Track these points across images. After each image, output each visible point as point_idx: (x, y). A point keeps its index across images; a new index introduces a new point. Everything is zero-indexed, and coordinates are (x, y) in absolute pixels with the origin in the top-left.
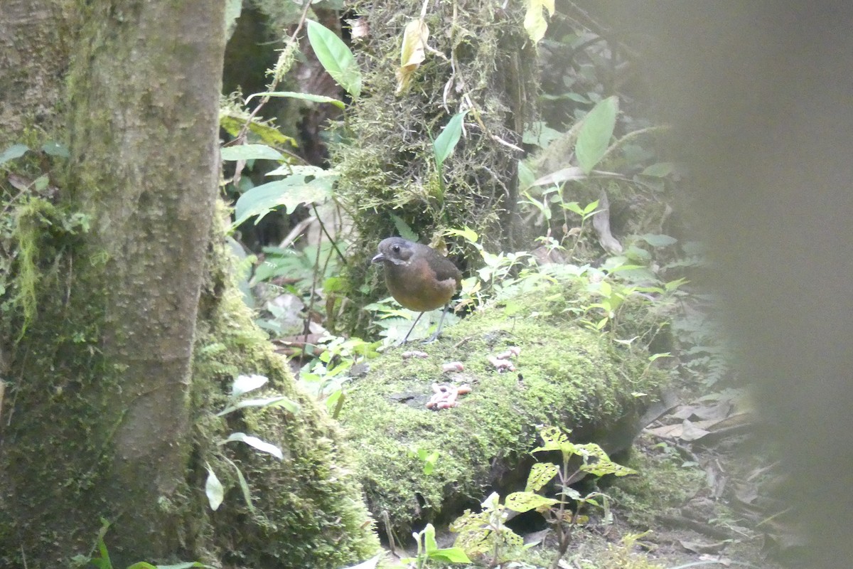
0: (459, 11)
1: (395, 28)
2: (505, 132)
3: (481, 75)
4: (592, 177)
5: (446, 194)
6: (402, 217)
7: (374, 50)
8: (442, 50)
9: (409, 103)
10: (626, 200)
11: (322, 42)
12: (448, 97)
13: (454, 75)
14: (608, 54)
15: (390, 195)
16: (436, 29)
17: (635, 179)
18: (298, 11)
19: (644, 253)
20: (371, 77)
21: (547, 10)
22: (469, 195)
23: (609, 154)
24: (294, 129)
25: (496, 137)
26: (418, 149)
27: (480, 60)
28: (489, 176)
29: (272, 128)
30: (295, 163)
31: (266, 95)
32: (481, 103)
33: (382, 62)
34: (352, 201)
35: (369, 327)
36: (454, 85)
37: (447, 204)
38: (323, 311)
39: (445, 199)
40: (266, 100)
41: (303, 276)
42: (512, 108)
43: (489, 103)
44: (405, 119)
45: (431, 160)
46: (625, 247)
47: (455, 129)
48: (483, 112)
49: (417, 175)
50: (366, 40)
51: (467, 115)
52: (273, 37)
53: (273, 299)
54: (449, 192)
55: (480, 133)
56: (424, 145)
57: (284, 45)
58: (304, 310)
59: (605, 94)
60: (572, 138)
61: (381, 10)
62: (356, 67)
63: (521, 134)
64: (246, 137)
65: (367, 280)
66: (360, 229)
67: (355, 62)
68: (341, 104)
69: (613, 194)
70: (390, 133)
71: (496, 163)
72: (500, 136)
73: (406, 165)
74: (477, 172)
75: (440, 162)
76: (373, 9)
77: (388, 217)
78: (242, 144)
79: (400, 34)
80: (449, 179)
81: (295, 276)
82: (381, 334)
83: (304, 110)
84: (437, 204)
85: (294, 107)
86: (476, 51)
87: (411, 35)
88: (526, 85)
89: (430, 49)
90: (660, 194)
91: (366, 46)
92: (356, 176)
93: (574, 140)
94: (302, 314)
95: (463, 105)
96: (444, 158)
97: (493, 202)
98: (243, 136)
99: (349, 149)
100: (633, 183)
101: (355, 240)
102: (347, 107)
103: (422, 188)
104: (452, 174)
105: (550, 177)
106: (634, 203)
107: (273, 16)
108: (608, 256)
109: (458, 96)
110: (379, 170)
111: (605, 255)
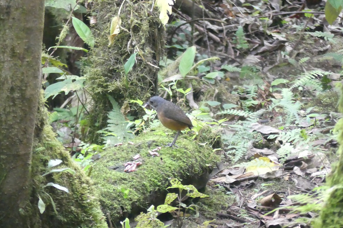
0: (133, 13)
1: (107, 20)
2: (152, 61)
3: (143, 38)
4: (186, 79)
6: (111, 96)
7: (99, 29)
8: (127, 28)
9: (114, 49)
10: (200, 87)
11: (78, 26)
12: (129, 47)
13: (131, 38)
14: (190, 29)
15: (107, 86)
16: (124, 20)
17: (203, 79)
18: (67, 13)
19: (207, 109)
20: (98, 40)
21: (169, 12)
22: (138, 86)
23: (193, 69)
24: (65, 60)
25: (149, 63)
26: (118, 68)
27: (142, 32)
28: (146, 79)
29: (58, 60)
30: (67, 74)
31: (56, 47)
32: (143, 49)
33: (103, 33)
34: (91, 89)
35: (99, 140)
36: (132, 42)
37: (129, 90)
38: (80, 133)
39: (129, 88)
40: (56, 49)
41: (71, 119)
42: (155, 51)
43: (146, 49)
44: (112, 56)
45: (123, 72)
46: (200, 107)
47: (132, 60)
48: (143, 53)
49: (117, 78)
50: (96, 25)
51: (137, 54)
52: (56, 24)
53: (59, 129)
54: (130, 85)
55: (143, 61)
56: (120, 66)
57: (62, 28)
58: (72, 133)
59: (190, 45)
60: (177, 63)
61: (102, 13)
62: (92, 36)
63: (159, 61)
64: (48, 64)
65: (98, 121)
66: (95, 100)
67: (92, 34)
68: (86, 50)
69: (194, 85)
70: (106, 62)
71: (149, 73)
72: (150, 62)
73: (113, 74)
74: (141, 77)
75: (127, 73)
76: (98, 12)
77: (106, 95)
78: (46, 67)
79: (110, 22)
80: (130, 80)
81: (67, 119)
82: (104, 142)
83: (69, 53)
84: (126, 90)
85: (65, 52)
86: (140, 28)
87: (114, 22)
88: (161, 42)
89: (122, 28)
90: (213, 85)
91: (96, 27)
92: (91, 79)
93: (178, 64)
94: (72, 135)
95: (135, 50)
96: (128, 72)
97: (148, 89)
98: (47, 64)
99: (90, 68)
100: (202, 80)
101: (92, 105)
102: (88, 52)
103: (119, 84)
104: (131, 78)
105: (169, 79)
106: (203, 89)
107: (56, 15)
108: (193, 110)
109: (133, 46)
110: (102, 77)
111: (191, 110)
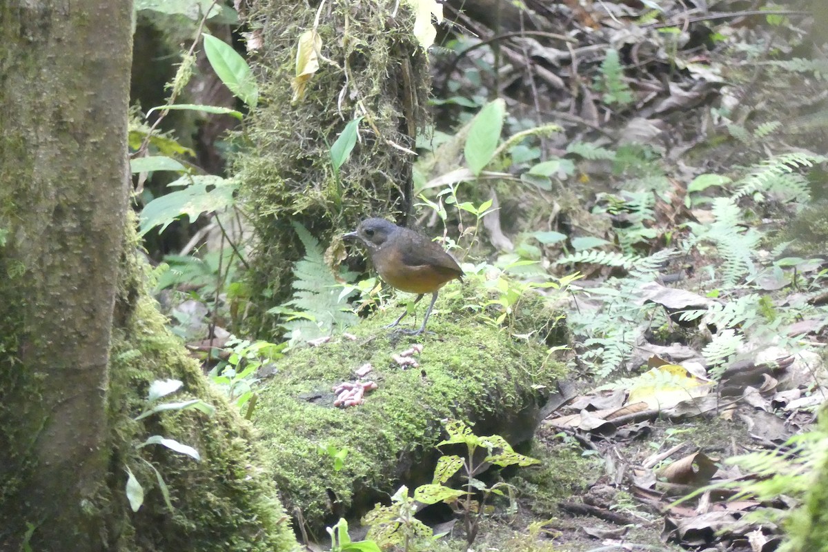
0: (350, 21)
1: (289, 40)
2: (398, 136)
3: (374, 82)
4: (482, 179)
5: (343, 199)
6: (302, 223)
7: (269, 61)
8: (335, 59)
9: (305, 111)
10: (515, 199)
11: (218, 55)
12: (342, 105)
13: (347, 83)
14: (490, 58)
15: (290, 201)
16: (329, 40)
17: (523, 178)
18: (192, 26)
19: (535, 250)
20: (267, 88)
21: (435, 18)
22: (366, 199)
23: (497, 155)
24: (190, 140)
25: (391, 142)
26: (316, 156)
27: (372, 68)
28: (385, 180)
29: (171, 140)
30: (194, 173)
31: (166, 108)
32: (375, 109)
33: (278, 73)
34: (253, 208)
35: (273, 330)
36: (348, 93)
37: (345, 208)
38: (228, 315)
39: (343, 203)
40: (166, 113)
41: (205, 282)
42: (405, 113)
43: (382, 109)
44: (302, 128)
45: (328, 166)
46: (516, 246)
47: (350, 135)
48: (377, 118)
49: (315, 181)
50: (261, 51)
51: (361, 121)
52: (167, 52)
53: (177, 306)
54: (346, 196)
55: (375, 138)
56: (320, 152)
57: (181, 60)
58: (209, 315)
59: (492, 96)
60: (460, 140)
61: (275, 23)
62: (252, 79)
63: (414, 138)
64: (147, 150)
65: (269, 285)
66: (261, 236)
67: (252, 73)
68: (239, 114)
69: (503, 194)
70: (287, 141)
71: (391, 167)
72: (394, 141)
73: (303, 171)
74: (373, 176)
75: (337, 168)
76: (267, 22)
77: (288, 222)
78: (144, 156)
79: (294, 45)
80: (345, 183)
81: (197, 282)
82: (286, 336)
83: (199, 123)
84: (335, 208)
85: (189, 119)
86: (368, 59)
87: (304, 46)
88: (418, 91)
89: (324, 58)
90: (547, 192)
91: (261, 58)
92: (253, 182)
93: (463, 143)
94: (207, 319)
95: (357, 112)
96: (341, 164)
97: (389, 205)
98: (144, 149)
99: (248, 158)
100: (520, 182)
101: (256, 246)
102: (244, 117)
103: (320, 194)
104: (349, 179)
105: (441, 180)
106: (524, 202)
107: (167, 31)
108: (500, 254)
109: (353, 103)
110: (277, 177)
111: (496, 253)
